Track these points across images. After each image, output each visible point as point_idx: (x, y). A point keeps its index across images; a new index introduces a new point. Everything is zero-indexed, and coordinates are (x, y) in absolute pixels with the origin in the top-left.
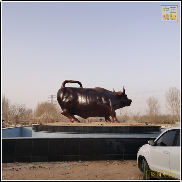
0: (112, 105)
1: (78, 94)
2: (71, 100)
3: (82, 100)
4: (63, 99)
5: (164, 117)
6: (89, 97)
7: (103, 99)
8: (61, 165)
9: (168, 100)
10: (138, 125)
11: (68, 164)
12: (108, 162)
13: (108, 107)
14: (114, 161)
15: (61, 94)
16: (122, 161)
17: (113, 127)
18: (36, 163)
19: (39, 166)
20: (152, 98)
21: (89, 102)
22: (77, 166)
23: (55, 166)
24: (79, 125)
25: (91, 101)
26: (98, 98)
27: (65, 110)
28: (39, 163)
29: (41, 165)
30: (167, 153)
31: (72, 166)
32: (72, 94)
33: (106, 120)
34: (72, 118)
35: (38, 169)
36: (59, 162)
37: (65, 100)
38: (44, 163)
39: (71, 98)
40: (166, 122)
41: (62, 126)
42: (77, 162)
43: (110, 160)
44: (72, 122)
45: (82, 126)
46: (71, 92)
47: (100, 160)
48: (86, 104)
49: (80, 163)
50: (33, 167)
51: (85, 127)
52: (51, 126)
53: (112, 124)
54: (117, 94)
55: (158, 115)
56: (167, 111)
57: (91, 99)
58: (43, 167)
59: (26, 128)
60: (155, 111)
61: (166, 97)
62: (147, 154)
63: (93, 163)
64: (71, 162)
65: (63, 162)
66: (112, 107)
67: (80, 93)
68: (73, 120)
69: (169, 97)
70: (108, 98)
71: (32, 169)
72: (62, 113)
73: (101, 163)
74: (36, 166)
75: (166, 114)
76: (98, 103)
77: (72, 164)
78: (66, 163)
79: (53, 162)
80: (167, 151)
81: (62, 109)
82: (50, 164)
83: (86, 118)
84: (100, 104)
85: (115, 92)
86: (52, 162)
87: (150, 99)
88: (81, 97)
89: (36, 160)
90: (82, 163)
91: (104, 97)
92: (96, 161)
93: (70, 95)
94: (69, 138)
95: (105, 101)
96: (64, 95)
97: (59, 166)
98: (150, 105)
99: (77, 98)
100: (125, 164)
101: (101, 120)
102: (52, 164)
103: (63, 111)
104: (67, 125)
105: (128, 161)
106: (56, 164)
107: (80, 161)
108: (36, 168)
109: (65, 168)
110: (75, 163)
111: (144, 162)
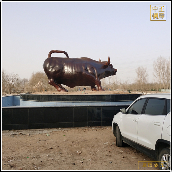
0: (97, 75)
1: (64, 64)
2: (57, 70)
3: (68, 70)
4: (49, 69)
5: (152, 85)
6: (74, 67)
7: (88, 68)
8: (42, 132)
9: (155, 69)
10: (121, 93)
11: (48, 131)
12: (87, 129)
13: (94, 77)
14: (93, 127)
15: (47, 64)
16: (100, 127)
17: (95, 95)
18: (16, 131)
19: (20, 134)
20: (141, 68)
21: (75, 72)
22: (57, 133)
23: (35, 133)
24: (64, 94)
25: (76, 71)
26: (83, 68)
27: (52, 80)
28: (20, 130)
29: (22, 132)
30: (136, 121)
31: (52, 133)
32: (58, 64)
33: (92, 89)
34: (58, 88)
35: (19, 136)
36: (40, 129)
37: (51, 70)
38: (25, 130)
39: (57, 68)
40: (153, 89)
41: (46, 95)
42: (57, 129)
43: (88, 126)
44: (59, 91)
45: (67, 95)
46: (57, 62)
47: (79, 127)
48: (72, 73)
49: (60, 130)
50: (13, 134)
51: (69, 95)
52: (37, 95)
53: (96, 93)
54: (103, 64)
55: (146, 83)
56: (154, 79)
57: (76, 69)
58: (24, 134)
59: (18, 97)
60: (143, 80)
61: (154, 66)
62: (120, 121)
63: (73, 130)
64: (52, 129)
65: (44, 129)
66: (97, 76)
67: (65, 63)
68: (59, 89)
69: (157, 66)
70: (93, 68)
71: (13, 136)
72: (49, 83)
73: (80, 130)
74: (17, 133)
75: (153, 82)
76: (84, 73)
77: (52, 131)
78: (47, 130)
79: (34, 130)
80: (136, 119)
81: (49, 79)
82: (30, 132)
83: (72, 87)
84: (85, 74)
85: (101, 61)
86: (32, 130)
87: (139, 69)
88: (67, 67)
89: (16, 128)
90: (62, 130)
91: (89, 67)
92: (76, 128)
93: (56, 65)
94: (49, 106)
95: (90, 71)
96: (50, 65)
97: (40, 133)
98: (138, 74)
99: (63, 68)
100: (103, 130)
101: (85, 89)
102: (32, 132)
103: (50, 81)
104: (52, 94)
105: (106, 127)
106: (37, 131)
107: (60, 128)
108: (17, 135)
109: (45, 134)
110: (55, 130)
111: (117, 129)
